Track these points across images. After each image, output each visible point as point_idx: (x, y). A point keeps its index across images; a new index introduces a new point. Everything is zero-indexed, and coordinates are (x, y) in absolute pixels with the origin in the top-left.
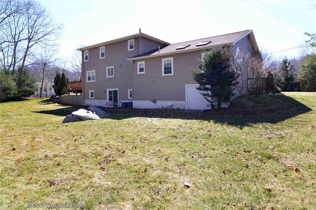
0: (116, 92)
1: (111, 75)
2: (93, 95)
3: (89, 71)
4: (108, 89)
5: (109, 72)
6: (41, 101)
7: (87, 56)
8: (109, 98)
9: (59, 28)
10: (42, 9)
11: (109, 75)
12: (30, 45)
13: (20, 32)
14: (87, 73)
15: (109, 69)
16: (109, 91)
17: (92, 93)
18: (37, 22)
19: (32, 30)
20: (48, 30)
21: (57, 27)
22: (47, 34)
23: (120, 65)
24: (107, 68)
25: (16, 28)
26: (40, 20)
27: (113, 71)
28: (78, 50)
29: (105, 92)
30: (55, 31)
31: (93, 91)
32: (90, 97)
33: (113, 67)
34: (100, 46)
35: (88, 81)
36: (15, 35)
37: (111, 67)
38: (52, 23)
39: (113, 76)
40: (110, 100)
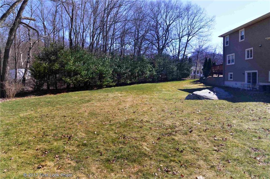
0: (255, 74)
1: (251, 57)
2: (232, 77)
3: (228, 55)
4: (247, 71)
5: (248, 54)
6: (192, 81)
7: (228, 41)
8: (248, 80)
9: (211, 20)
10: (198, 9)
11: (248, 57)
12: (189, 39)
13: (183, 31)
14: (227, 56)
15: (248, 52)
16: (248, 73)
17: (231, 75)
18: (194, 21)
19: (191, 27)
20: (202, 24)
21: (209, 20)
22: (201, 28)
23: (260, 45)
24: (246, 50)
25: (180, 28)
26: (196, 18)
27: (253, 52)
28: (220, 36)
29: (244, 74)
30: (208, 24)
31: (232, 73)
32: (229, 79)
33: (252, 48)
34: (239, 30)
35: (227, 64)
36: (180, 33)
37: (251, 48)
38: (205, 18)
39: (252, 58)
40: (248, 82)
